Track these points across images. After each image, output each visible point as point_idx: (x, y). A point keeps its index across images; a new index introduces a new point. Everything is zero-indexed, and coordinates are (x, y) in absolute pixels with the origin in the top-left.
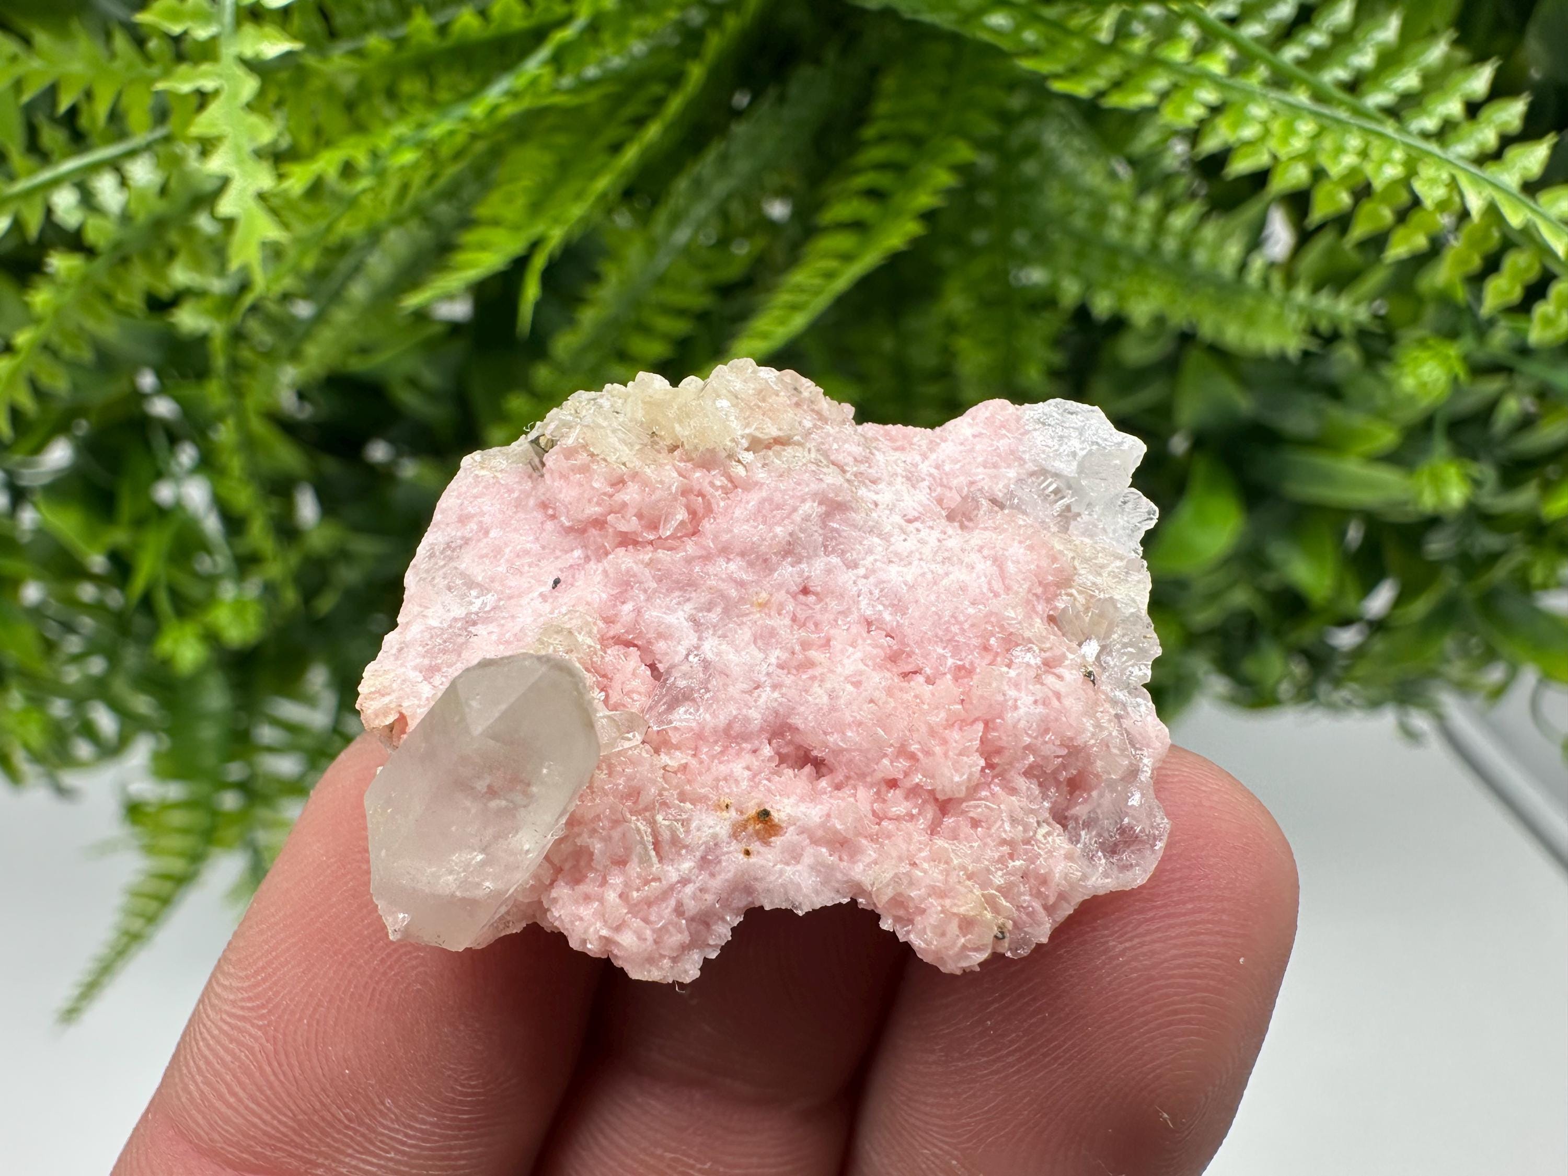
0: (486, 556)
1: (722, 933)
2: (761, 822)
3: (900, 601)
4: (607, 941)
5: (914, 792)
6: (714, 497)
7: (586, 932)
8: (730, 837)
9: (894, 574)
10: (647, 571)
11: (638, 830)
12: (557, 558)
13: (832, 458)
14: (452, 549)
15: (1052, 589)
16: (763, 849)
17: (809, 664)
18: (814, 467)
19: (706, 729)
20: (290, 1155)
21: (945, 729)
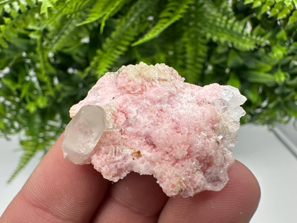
0: (103, 91)
2: (138, 154)
3: (181, 117)
4: (100, 168)
5: (171, 156)
6: (147, 87)
7: (97, 165)
8: (131, 155)
9: (181, 111)
10: (130, 99)
11: (112, 148)
12: (115, 93)
15: (214, 122)
16: (136, 159)
17: (158, 125)
18: (170, 86)
19: (133, 132)
21: (181, 144)
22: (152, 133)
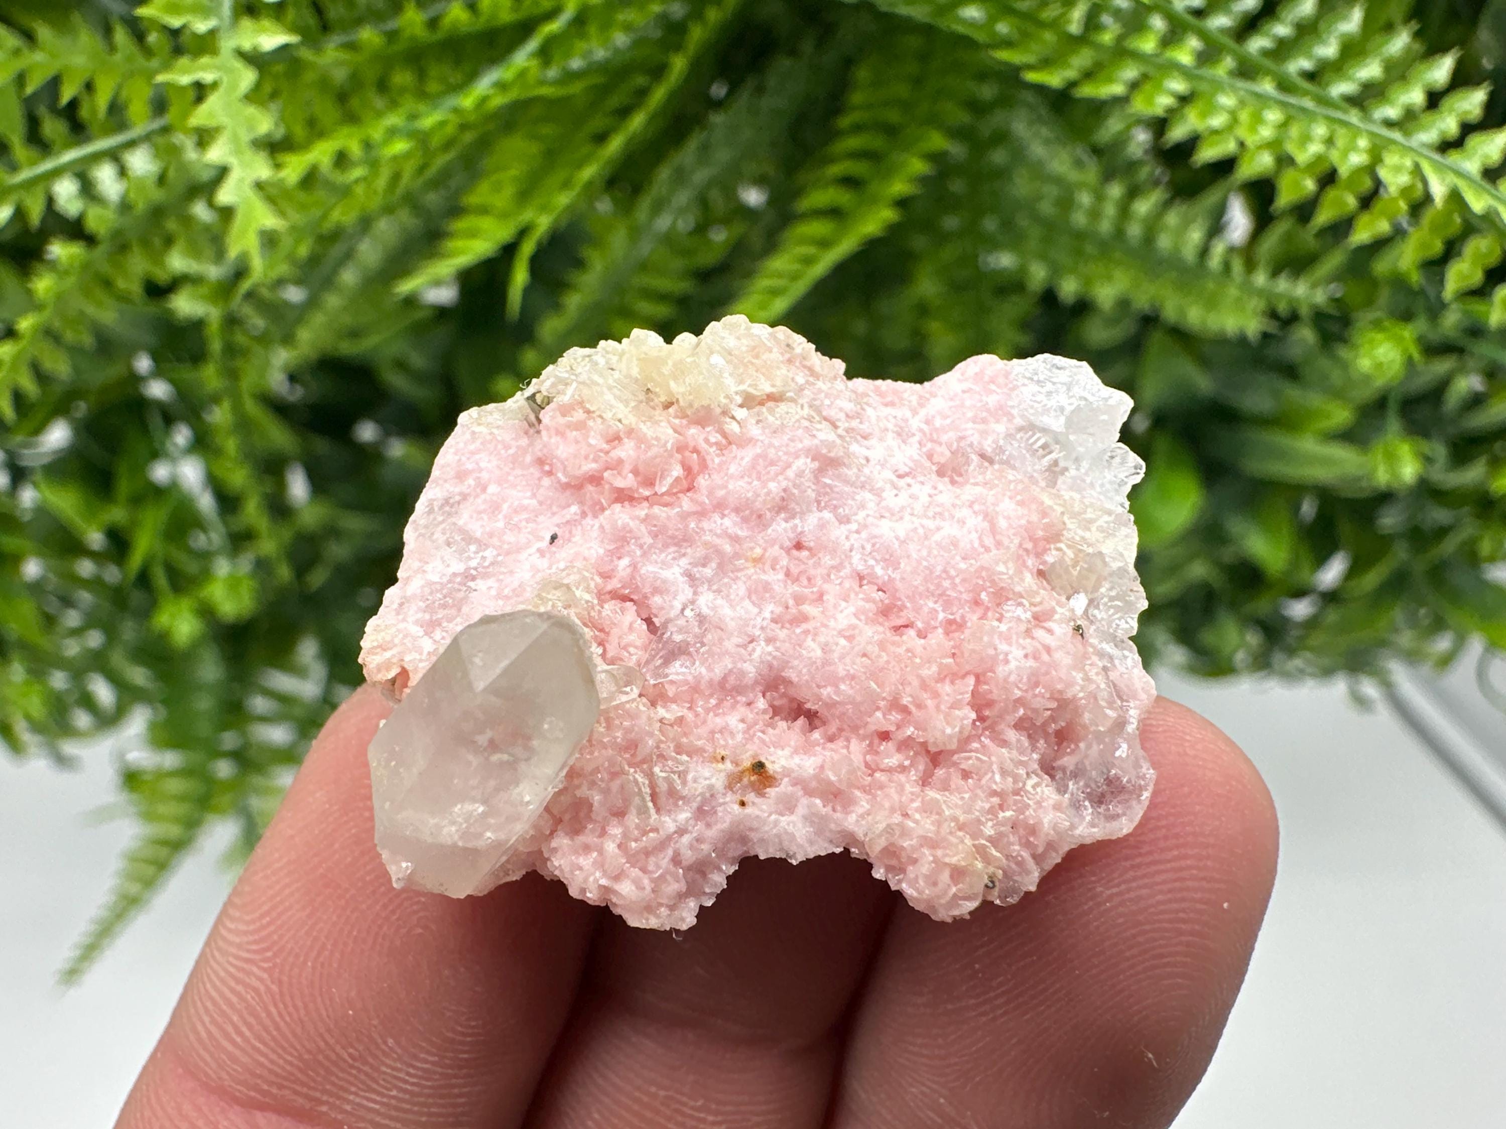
0: (484, 511)
1: (718, 881)
2: (756, 774)
3: (891, 556)
4: (606, 889)
5: (905, 745)
6: (708, 453)
7: (586, 880)
8: (725, 788)
9: (886, 529)
10: (643, 527)
11: (636, 781)
12: (554, 514)
13: (824, 413)
14: (449, 504)
15: (1042, 544)
16: (758, 800)
17: (804, 618)
18: (806, 424)
19: (703, 682)
20: (296, 1092)
21: (937, 682)
22: (788, 662)
